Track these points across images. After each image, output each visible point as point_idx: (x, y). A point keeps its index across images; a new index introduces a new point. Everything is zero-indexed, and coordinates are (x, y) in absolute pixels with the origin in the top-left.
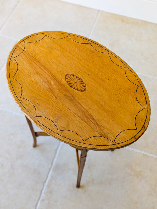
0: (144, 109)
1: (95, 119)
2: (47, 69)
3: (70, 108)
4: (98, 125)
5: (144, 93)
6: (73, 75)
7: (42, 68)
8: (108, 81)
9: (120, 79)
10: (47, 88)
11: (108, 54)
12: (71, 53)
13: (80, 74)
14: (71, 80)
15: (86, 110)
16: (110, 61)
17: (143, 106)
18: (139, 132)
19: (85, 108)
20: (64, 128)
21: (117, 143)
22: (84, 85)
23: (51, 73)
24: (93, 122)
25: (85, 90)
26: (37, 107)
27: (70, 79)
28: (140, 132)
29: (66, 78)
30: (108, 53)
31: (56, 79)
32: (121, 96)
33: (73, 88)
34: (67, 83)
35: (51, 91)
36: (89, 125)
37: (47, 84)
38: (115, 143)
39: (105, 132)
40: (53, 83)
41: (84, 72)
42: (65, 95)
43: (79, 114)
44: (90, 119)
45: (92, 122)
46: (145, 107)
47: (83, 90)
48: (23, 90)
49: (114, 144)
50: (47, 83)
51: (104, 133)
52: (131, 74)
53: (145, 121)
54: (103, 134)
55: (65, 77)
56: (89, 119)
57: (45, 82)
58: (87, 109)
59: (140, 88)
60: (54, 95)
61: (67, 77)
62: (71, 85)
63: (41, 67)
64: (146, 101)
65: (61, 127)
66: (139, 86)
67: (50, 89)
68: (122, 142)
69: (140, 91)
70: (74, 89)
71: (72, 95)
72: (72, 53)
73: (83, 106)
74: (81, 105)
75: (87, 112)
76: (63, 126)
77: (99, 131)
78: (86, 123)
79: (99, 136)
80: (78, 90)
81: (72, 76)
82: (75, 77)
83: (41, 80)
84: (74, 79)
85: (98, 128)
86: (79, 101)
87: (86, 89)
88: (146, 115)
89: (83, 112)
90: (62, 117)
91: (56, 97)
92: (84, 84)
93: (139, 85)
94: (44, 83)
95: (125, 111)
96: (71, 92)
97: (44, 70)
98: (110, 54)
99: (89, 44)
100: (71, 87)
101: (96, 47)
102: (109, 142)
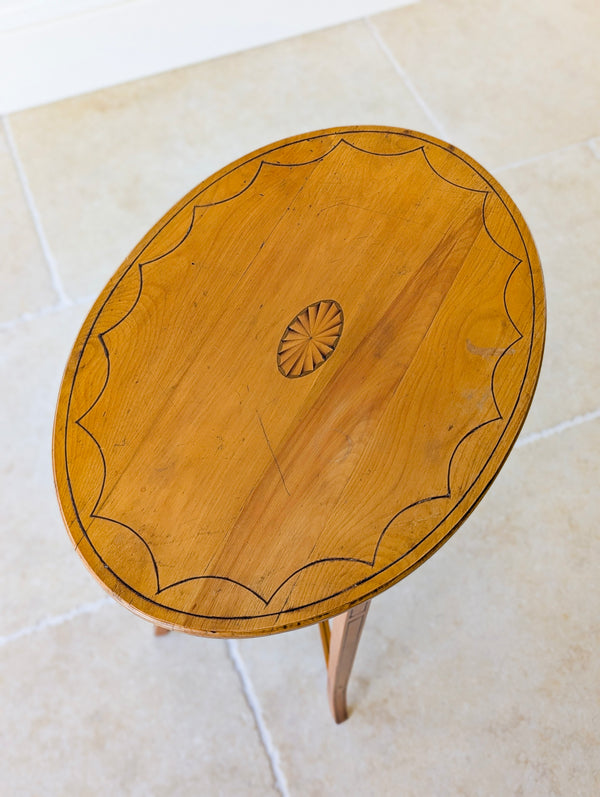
0: (342, 140)
1: (432, 250)
2: (285, 446)
3: (423, 328)
4: (451, 238)
5: (284, 146)
6: (280, 354)
7: (283, 470)
8: (269, 246)
9: (252, 215)
10: (371, 421)
11: (144, 266)
12: (174, 388)
13: (266, 334)
14: (304, 355)
15: (411, 281)
16: (179, 255)
17: (334, 144)
18: (427, 142)
19: (403, 286)
20: (504, 324)
21: (487, 186)
22: (312, 311)
23: (297, 428)
24: (446, 252)
25: (332, 302)
26: (464, 427)
27: (298, 361)
29: (303, 373)
30: (140, 266)
31: (317, 408)
32: (320, 201)
33: (337, 341)
34: (321, 363)
35: (376, 405)
36: (463, 260)
37: (354, 427)
38: (489, 189)
39: (466, 219)
40: (339, 411)
41: (253, 323)
42: (378, 356)
43: (436, 295)
45: (448, 255)
46: (337, 138)
47: (334, 309)
48: (414, 501)
49: (492, 191)
50: (350, 427)
51: (471, 218)
52: (217, 186)
53: (386, 134)
54: (473, 221)
55: (300, 376)
56: (440, 267)
57: (347, 437)
58: (404, 279)
60: (393, 388)
61: (297, 372)
62: (327, 349)
63: (278, 476)
64: (314, 138)
65: (503, 333)
66: (263, 163)
67: (372, 409)
68: (477, 175)
69: (281, 157)
70: (339, 335)
71: (369, 334)
72: (173, 384)
73: (398, 292)
74: (398, 298)
75: (418, 277)
76: (500, 329)
77: (468, 231)
78: (457, 269)
79: (483, 229)
80: (342, 323)
81: (283, 358)
82: (286, 347)
83: (344, 451)
84: (296, 349)
85: (463, 236)
86: (386, 310)
87: (325, 301)
88: (364, 133)
89: (421, 289)
90: (467, 341)
91: (399, 380)
92: (307, 311)
93: (257, 162)
94: (354, 438)
95: (371, 183)
96: (358, 343)
97: (289, 460)
98: (140, 261)
99: (104, 337)
100: (333, 347)
101: (118, 311)
102: (492, 202)
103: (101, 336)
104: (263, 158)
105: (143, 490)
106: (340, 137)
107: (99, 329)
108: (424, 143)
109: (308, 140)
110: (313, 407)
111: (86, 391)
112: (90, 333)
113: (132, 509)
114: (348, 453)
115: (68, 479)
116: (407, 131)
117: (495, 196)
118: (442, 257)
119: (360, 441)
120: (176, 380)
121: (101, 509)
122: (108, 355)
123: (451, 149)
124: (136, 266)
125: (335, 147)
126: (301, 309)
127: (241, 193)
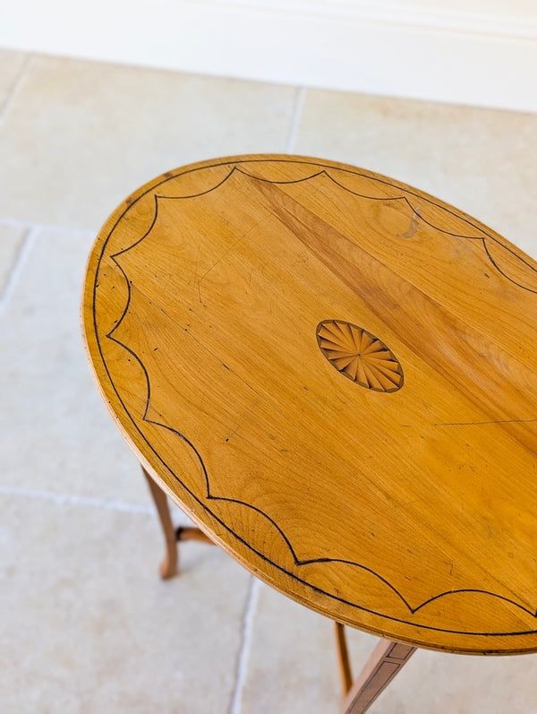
0: (111, 257)
1: (286, 229)
2: (482, 409)
3: (375, 263)
4: (277, 211)
5: (94, 310)
6: (371, 387)
7: (508, 419)
8: (230, 361)
9: (179, 366)
10: (467, 331)
11: (212, 494)
12: (388, 497)
13: (343, 393)
14: (379, 367)
15: (317, 256)
16: (209, 453)
17: (113, 264)
18: (150, 190)
19: (320, 263)
20: (389, 205)
21: (226, 166)
22: (324, 345)
23: (463, 394)
24: (294, 220)
25: (321, 326)
26: (486, 265)
27: (380, 371)
28: (148, 192)
29: (399, 372)
30: (210, 497)
31: (439, 367)
32: (188, 301)
33: (368, 333)
34: (391, 354)
35: (450, 323)
36: (308, 211)
37: (474, 350)
38: (232, 166)
39: (259, 192)
40: (449, 353)
41: (325, 401)
42: (396, 306)
43: (342, 245)
44: (304, 228)
45: (297, 220)
46: (107, 261)
47: (329, 326)
49: (235, 164)
50: (471, 352)
51: (261, 190)
53: (123, 219)
54: (264, 189)
55: (402, 376)
56: (309, 229)
57: (481, 355)
58: (314, 261)
59: (105, 328)
60: (436, 306)
61: (397, 378)
62: (376, 345)
63: (513, 424)
64: (96, 281)
65: (396, 209)
66: (108, 336)
68: (211, 168)
69: (108, 317)
70: (363, 331)
71: (369, 306)
72: (383, 497)
73: (327, 270)
74: (335, 272)
75: (315, 249)
76: (393, 210)
77: (276, 197)
78: (316, 218)
79: (277, 185)
80: (348, 324)
81: (376, 384)
82: (363, 379)
83: (496, 363)
84: (368, 371)
86: (345, 285)
87: (318, 331)
88: (112, 237)
89: (329, 250)
90: (398, 235)
91: (427, 298)
92: (325, 349)
93: (104, 341)
94: (483, 350)
95: (184, 251)
96: (376, 318)
97: (498, 410)
98: (203, 496)
99: (300, 559)
100: (376, 340)
101: (268, 536)
102: (247, 168)
103: (298, 563)
104: (102, 335)
105: (511, 555)
106: (106, 257)
107: (288, 563)
108: (154, 191)
109: (96, 286)
110: (442, 375)
111: (372, 594)
112: (291, 574)
113: (533, 571)
114: (498, 360)
115: (486, 634)
116: (128, 201)
117: (242, 164)
118: (297, 224)
119: (487, 346)
120: (379, 493)
121: (528, 605)
122: (328, 560)
123: (169, 176)
124: (208, 503)
125: (118, 265)
126: (320, 354)
127: (144, 368)
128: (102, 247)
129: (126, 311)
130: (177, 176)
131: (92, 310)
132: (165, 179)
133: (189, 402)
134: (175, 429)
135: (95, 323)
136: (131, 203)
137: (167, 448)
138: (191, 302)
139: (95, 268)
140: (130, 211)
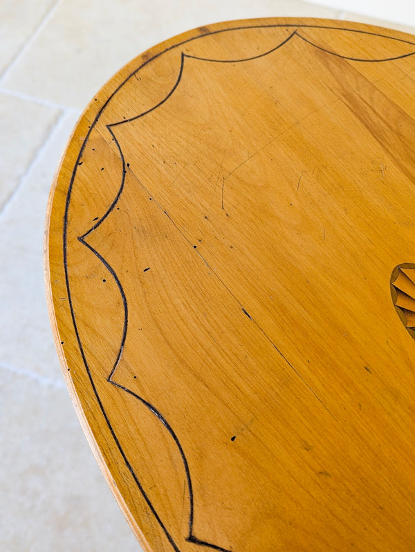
0: (109, 126)
1: (358, 122)
4: (348, 96)
5: (69, 198)
8: (253, 306)
9: (178, 301)
15: (400, 166)
16: (201, 456)
17: (107, 136)
18: (177, 46)
19: (403, 177)
21: (284, 28)
22: (402, 302)
24: (370, 112)
25: (398, 271)
28: (173, 47)
30: (192, 539)
32: (206, 204)
36: (391, 102)
38: (291, 30)
39: (324, 68)
41: (396, 396)
44: (384, 125)
45: (374, 111)
46: (101, 131)
47: (412, 274)
49: (296, 28)
51: (327, 65)
52: (87, 325)
53: (133, 77)
54: (332, 65)
56: (390, 127)
58: (393, 172)
59: (79, 225)
64: (80, 156)
66: (81, 239)
68: (262, 29)
69: (87, 209)
75: (397, 156)
77: (347, 77)
78: (403, 113)
79: (350, 61)
87: (393, 278)
88: (114, 99)
92: (403, 309)
93: (74, 246)
95: (209, 132)
98: (180, 536)
102: (313, 36)
104: (73, 235)
106: (101, 126)
108: (182, 48)
109: (78, 163)
116: (144, 56)
117: (304, 29)
123: (204, 32)
124: (188, 549)
125: (115, 139)
126: (394, 315)
127: (123, 295)
128: (97, 111)
129: (113, 206)
130: (216, 32)
131: (66, 196)
132: (199, 34)
133: (182, 361)
134: (154, 405)
135: (66, 217)
136: (148, 58)
137: (136, 436)
138: (208, 207)
139: (83, 138)
140: (144, 69)
